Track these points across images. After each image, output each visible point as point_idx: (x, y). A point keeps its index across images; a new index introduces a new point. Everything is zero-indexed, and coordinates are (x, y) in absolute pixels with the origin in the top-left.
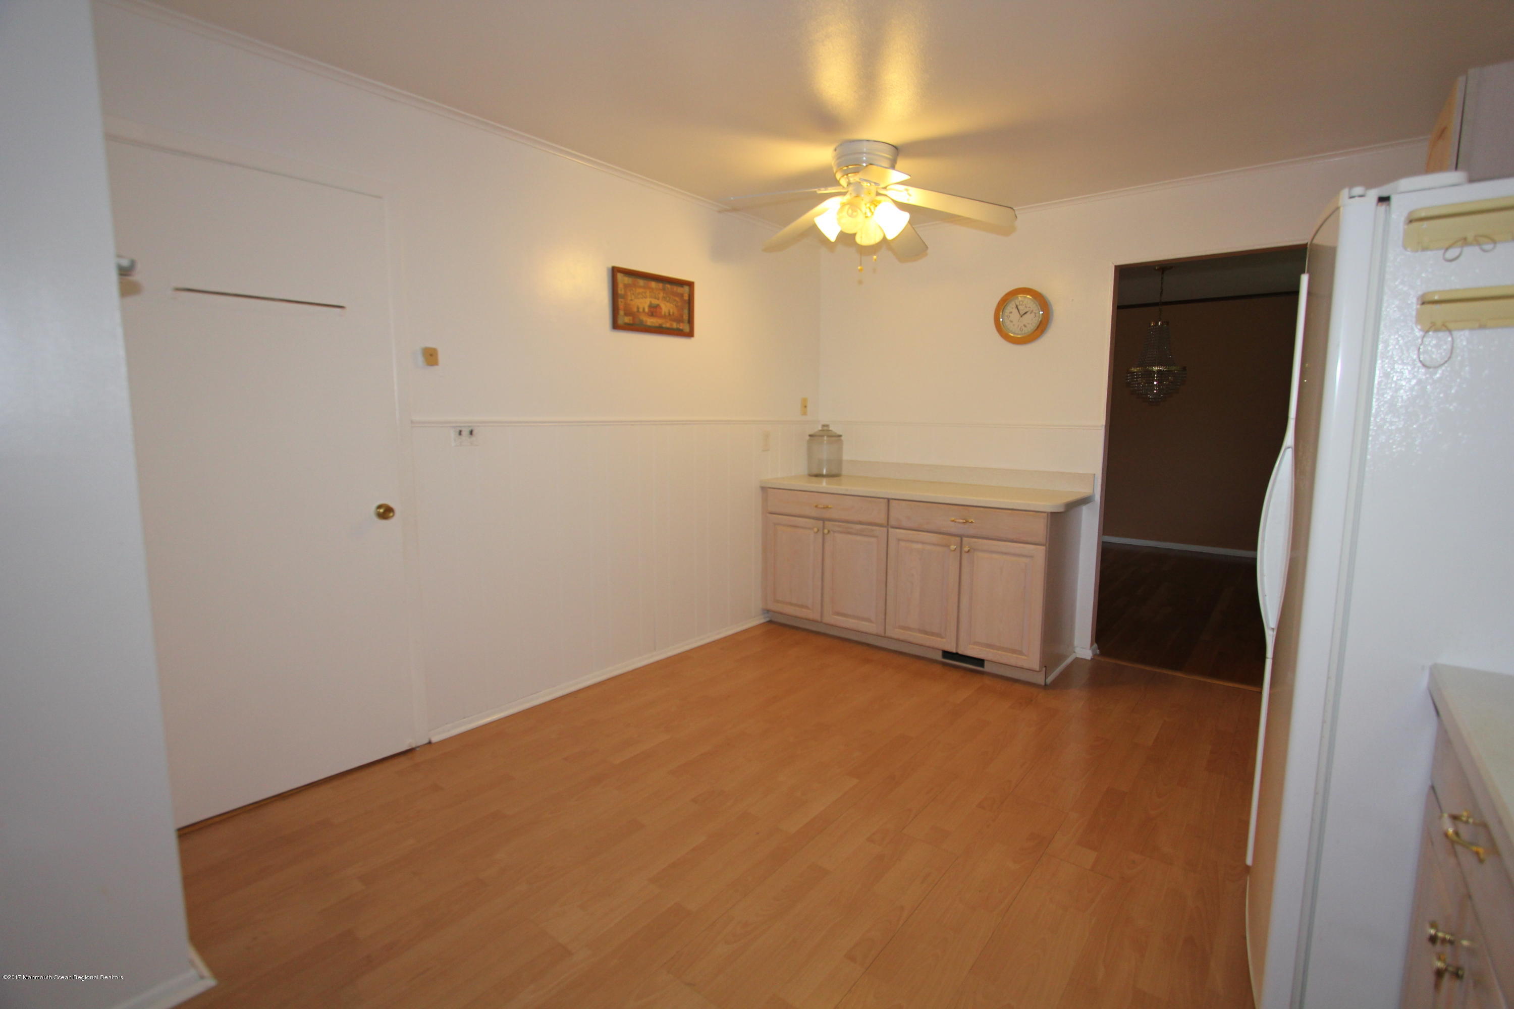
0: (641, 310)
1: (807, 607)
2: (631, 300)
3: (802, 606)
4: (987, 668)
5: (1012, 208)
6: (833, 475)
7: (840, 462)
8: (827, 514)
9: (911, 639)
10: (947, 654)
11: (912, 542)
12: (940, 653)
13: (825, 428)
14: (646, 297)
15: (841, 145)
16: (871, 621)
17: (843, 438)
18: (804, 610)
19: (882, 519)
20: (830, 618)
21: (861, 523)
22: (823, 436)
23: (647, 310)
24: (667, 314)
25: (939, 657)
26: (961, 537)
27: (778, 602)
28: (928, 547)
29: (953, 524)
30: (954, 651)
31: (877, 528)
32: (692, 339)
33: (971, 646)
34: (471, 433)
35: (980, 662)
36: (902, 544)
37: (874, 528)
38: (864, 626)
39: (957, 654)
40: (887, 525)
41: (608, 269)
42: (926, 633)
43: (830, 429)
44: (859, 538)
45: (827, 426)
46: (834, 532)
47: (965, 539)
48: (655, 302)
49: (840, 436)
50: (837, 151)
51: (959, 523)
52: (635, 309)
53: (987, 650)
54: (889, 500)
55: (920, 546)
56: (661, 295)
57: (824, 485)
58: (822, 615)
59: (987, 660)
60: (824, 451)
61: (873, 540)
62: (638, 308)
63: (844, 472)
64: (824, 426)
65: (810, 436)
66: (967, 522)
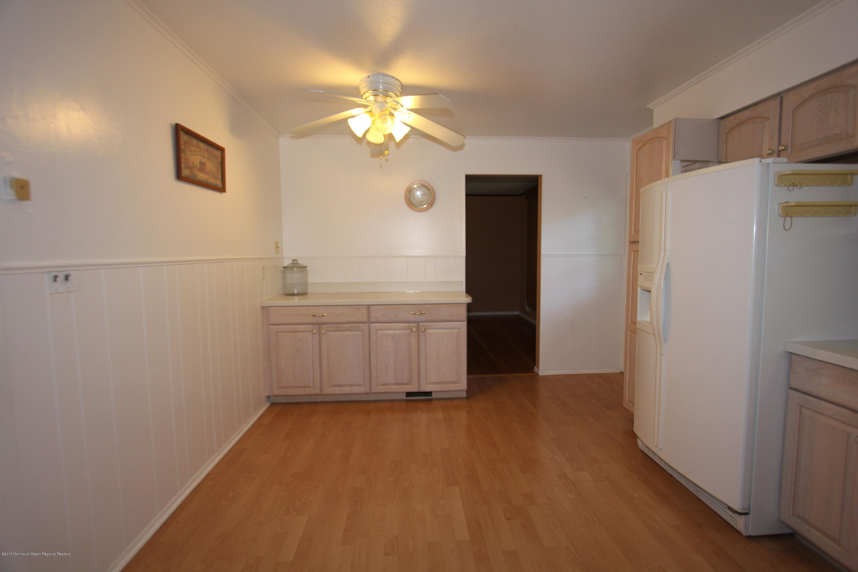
0: (195, 165)
1: (309, 387)
2: (189, 156)
3: (305, 387)
4: (434, 396)
5: (464, 136)
6: (303, 294)
7: (306, 284)
8: (323, 320)
9: (389, 390)
10: (409, 394)
11: (386, 330)
12: (405, 394)
13: (295, 262)
14: (197, 155)
15: (374, 75)
16: (359, 385)
17: (308, 268)
18: (306, 389)
19: (364, 318)
20: (326, 391)
21: (349, 323)
22: (294, 267)
23: (198, 166)
24: (210, 172)
25: (404, 397)
26: (418, 322)
27: (282, 388)
28: (397, 332)
29: (413, 316)
30: (417, 391)
31: (362, 325)
32: (224, 193)
33: (427, 386)
34: (67, 278)
35: (429, 394)
36: (380, 332)
37: (359, 325)
38: (356, 390)
39: (419, 392)
40: (370, 322)
41: (172, 125)
42: (399, 384)
43: (298, 262)
44: (348, 333)
45: (296, 260)
46: (328, 331)
47: (421, 324)
48: (204, 160)
49: (306, 267)
50: (369, 78)
51: (418, 315)
52: (191, 164)
53: (438, 385)
54: (369, 306)
55: (391, 332)
56: (206, 155)
57: (296, 301)
58: (321, 389)
59: (434, 392)
60: (294, 277)
61: (359, 333)
62: (193, 163)
63: (310, 290)
64: (293, 260)
65: (284, 267)
66: (422, 314)
